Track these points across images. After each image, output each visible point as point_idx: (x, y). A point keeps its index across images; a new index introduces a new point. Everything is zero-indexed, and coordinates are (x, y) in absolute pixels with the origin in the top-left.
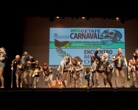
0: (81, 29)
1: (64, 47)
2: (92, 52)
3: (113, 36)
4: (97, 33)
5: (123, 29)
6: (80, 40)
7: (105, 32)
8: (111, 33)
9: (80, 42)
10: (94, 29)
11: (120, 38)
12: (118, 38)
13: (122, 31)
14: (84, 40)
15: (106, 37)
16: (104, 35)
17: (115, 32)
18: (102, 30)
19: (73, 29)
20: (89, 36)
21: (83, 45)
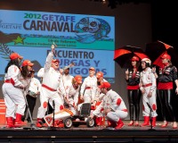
0: (42, 13)
1: (13, 43)
2: (61, 54)
3: (96, 28)
4: (69, 22)
5: (113, 18)
6: (39, 32)
7: (83, 20)
8: (93, 24)
9: (40, 36)
10: (65, 15)
11: (108, 32)
12: (104, 33)
13: (111, 20)
14: (46, 33)
15: (85, 29)
16: (81, 26)
17: (98, 22)
18: (78, 17)
19: (29, 12)
20: (55, 27)
21: (45, 41)
